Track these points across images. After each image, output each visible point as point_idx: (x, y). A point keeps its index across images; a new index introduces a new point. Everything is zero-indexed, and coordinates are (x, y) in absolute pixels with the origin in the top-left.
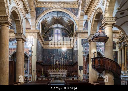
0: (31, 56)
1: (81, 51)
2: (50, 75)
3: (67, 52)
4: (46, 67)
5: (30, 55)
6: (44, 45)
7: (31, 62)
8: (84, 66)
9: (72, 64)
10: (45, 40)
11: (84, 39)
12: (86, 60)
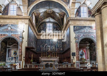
0: (22, 42)
1: (74, 38)
2: (41, 61)
3: (58, 42)
4: (39, 54)
5: (20, 41)
6: (38, 36)
7: (22, 48)
8: (77, 52)
9: (63, 52)
10: (38, 32)
11: (76, 26)
12: (78, 46)
